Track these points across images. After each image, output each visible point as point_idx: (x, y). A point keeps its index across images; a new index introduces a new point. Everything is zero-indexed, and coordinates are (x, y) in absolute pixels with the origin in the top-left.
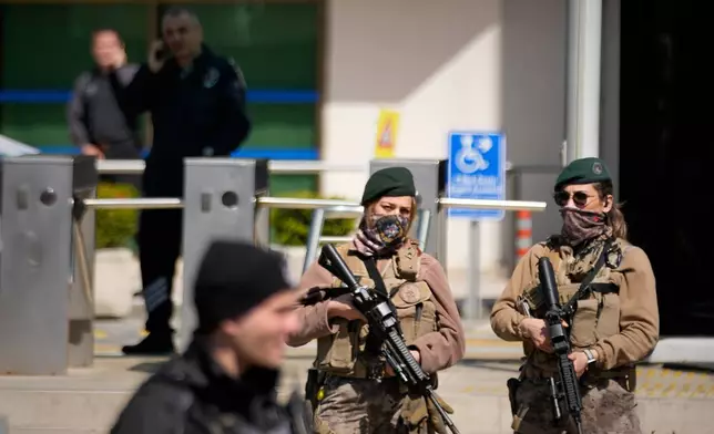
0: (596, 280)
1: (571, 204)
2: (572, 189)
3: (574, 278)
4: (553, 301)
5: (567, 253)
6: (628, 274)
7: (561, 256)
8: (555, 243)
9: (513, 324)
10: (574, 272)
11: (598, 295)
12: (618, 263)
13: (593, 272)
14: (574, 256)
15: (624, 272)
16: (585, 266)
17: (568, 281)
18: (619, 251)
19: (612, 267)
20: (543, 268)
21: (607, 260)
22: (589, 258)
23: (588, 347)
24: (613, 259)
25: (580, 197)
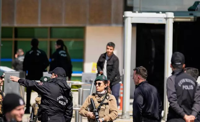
0: (104, 102)
1: (97, 85)
2: (98, 82)
3: (99, 102)
4: (94, 107)
5: (97, 97)
6: (111, 101)
7: (96, 98)
8: (94, 95)
9: (85, 114)
10: (99, 101)
11: (104, 105)
12: (109, 98)
13: (103, 100)
14: (99, 97)
15: (110, 100)
16: (101, 99)
17: (98, 103)
18: (109, 96)
19: (107, 99)
20: (92, 101)
21: (106, 98)
22: (102, 97)
23: (103, 117)
24: (107, 97)
25: (99, 84)
